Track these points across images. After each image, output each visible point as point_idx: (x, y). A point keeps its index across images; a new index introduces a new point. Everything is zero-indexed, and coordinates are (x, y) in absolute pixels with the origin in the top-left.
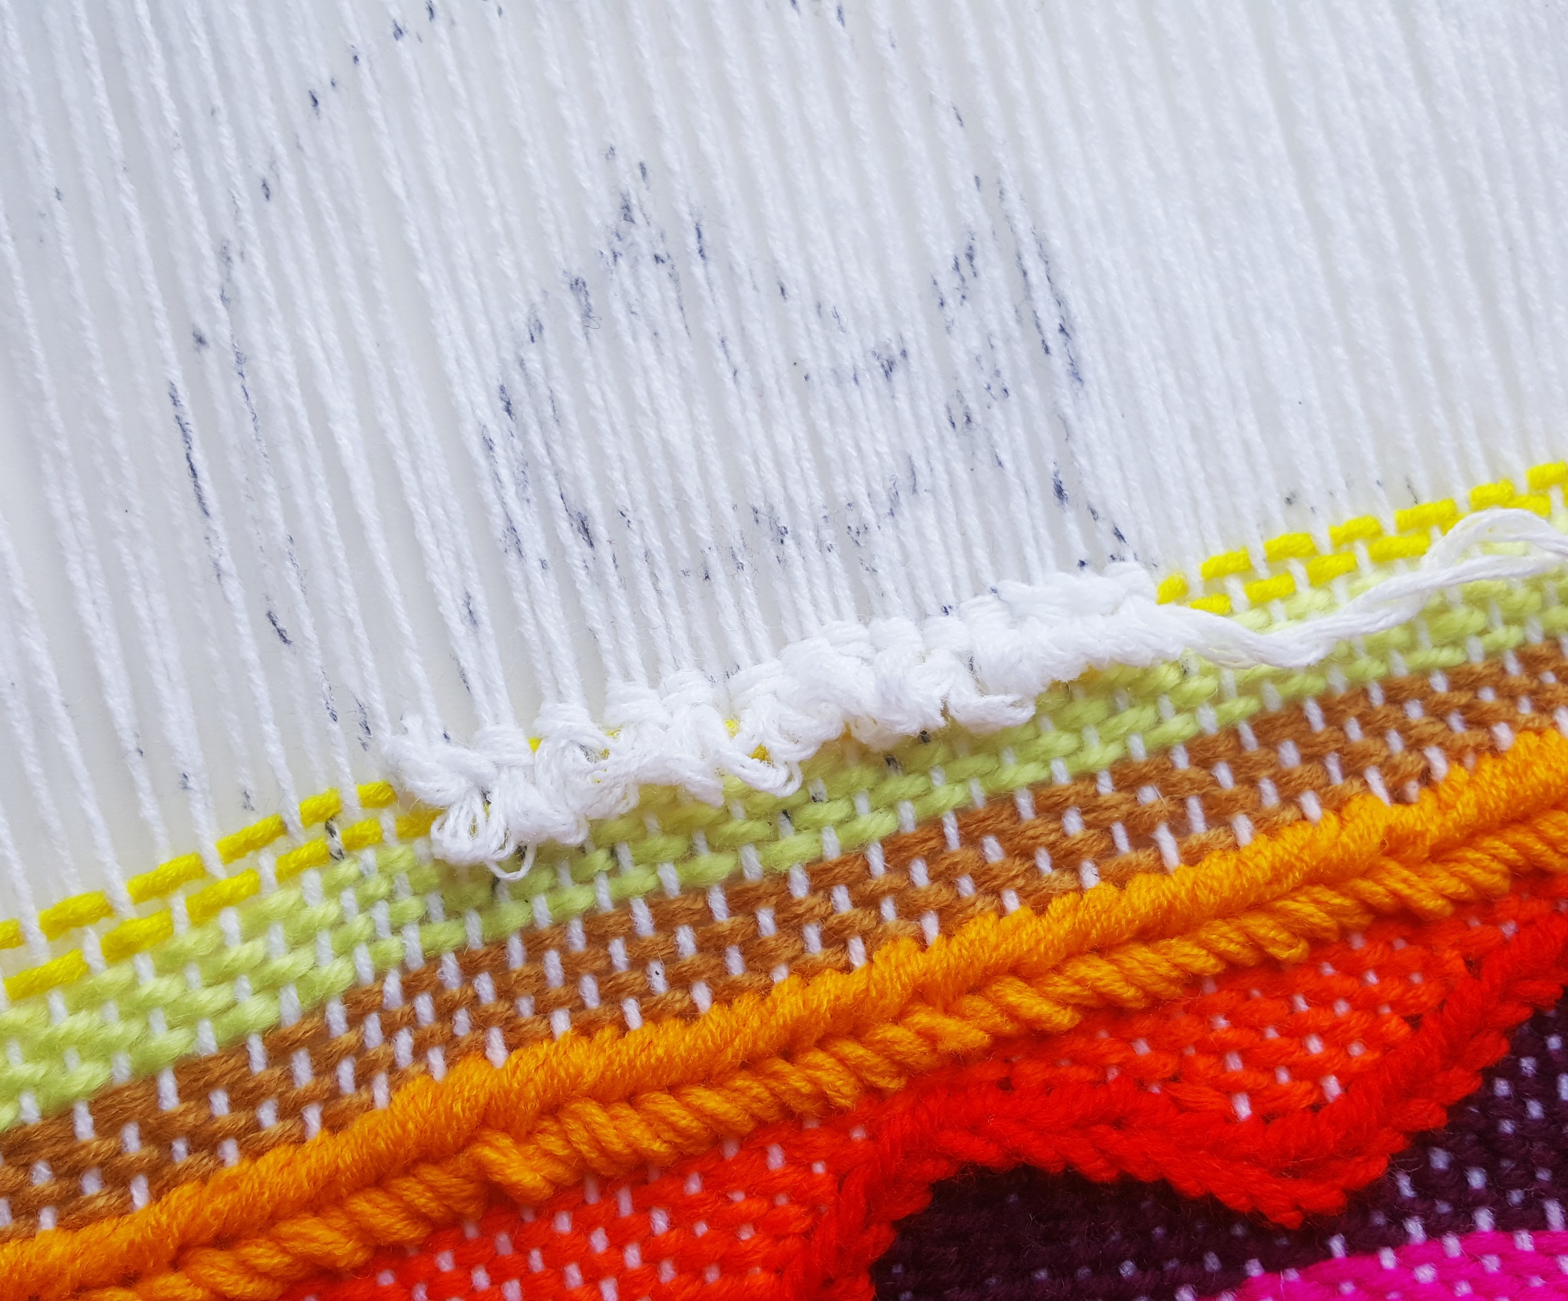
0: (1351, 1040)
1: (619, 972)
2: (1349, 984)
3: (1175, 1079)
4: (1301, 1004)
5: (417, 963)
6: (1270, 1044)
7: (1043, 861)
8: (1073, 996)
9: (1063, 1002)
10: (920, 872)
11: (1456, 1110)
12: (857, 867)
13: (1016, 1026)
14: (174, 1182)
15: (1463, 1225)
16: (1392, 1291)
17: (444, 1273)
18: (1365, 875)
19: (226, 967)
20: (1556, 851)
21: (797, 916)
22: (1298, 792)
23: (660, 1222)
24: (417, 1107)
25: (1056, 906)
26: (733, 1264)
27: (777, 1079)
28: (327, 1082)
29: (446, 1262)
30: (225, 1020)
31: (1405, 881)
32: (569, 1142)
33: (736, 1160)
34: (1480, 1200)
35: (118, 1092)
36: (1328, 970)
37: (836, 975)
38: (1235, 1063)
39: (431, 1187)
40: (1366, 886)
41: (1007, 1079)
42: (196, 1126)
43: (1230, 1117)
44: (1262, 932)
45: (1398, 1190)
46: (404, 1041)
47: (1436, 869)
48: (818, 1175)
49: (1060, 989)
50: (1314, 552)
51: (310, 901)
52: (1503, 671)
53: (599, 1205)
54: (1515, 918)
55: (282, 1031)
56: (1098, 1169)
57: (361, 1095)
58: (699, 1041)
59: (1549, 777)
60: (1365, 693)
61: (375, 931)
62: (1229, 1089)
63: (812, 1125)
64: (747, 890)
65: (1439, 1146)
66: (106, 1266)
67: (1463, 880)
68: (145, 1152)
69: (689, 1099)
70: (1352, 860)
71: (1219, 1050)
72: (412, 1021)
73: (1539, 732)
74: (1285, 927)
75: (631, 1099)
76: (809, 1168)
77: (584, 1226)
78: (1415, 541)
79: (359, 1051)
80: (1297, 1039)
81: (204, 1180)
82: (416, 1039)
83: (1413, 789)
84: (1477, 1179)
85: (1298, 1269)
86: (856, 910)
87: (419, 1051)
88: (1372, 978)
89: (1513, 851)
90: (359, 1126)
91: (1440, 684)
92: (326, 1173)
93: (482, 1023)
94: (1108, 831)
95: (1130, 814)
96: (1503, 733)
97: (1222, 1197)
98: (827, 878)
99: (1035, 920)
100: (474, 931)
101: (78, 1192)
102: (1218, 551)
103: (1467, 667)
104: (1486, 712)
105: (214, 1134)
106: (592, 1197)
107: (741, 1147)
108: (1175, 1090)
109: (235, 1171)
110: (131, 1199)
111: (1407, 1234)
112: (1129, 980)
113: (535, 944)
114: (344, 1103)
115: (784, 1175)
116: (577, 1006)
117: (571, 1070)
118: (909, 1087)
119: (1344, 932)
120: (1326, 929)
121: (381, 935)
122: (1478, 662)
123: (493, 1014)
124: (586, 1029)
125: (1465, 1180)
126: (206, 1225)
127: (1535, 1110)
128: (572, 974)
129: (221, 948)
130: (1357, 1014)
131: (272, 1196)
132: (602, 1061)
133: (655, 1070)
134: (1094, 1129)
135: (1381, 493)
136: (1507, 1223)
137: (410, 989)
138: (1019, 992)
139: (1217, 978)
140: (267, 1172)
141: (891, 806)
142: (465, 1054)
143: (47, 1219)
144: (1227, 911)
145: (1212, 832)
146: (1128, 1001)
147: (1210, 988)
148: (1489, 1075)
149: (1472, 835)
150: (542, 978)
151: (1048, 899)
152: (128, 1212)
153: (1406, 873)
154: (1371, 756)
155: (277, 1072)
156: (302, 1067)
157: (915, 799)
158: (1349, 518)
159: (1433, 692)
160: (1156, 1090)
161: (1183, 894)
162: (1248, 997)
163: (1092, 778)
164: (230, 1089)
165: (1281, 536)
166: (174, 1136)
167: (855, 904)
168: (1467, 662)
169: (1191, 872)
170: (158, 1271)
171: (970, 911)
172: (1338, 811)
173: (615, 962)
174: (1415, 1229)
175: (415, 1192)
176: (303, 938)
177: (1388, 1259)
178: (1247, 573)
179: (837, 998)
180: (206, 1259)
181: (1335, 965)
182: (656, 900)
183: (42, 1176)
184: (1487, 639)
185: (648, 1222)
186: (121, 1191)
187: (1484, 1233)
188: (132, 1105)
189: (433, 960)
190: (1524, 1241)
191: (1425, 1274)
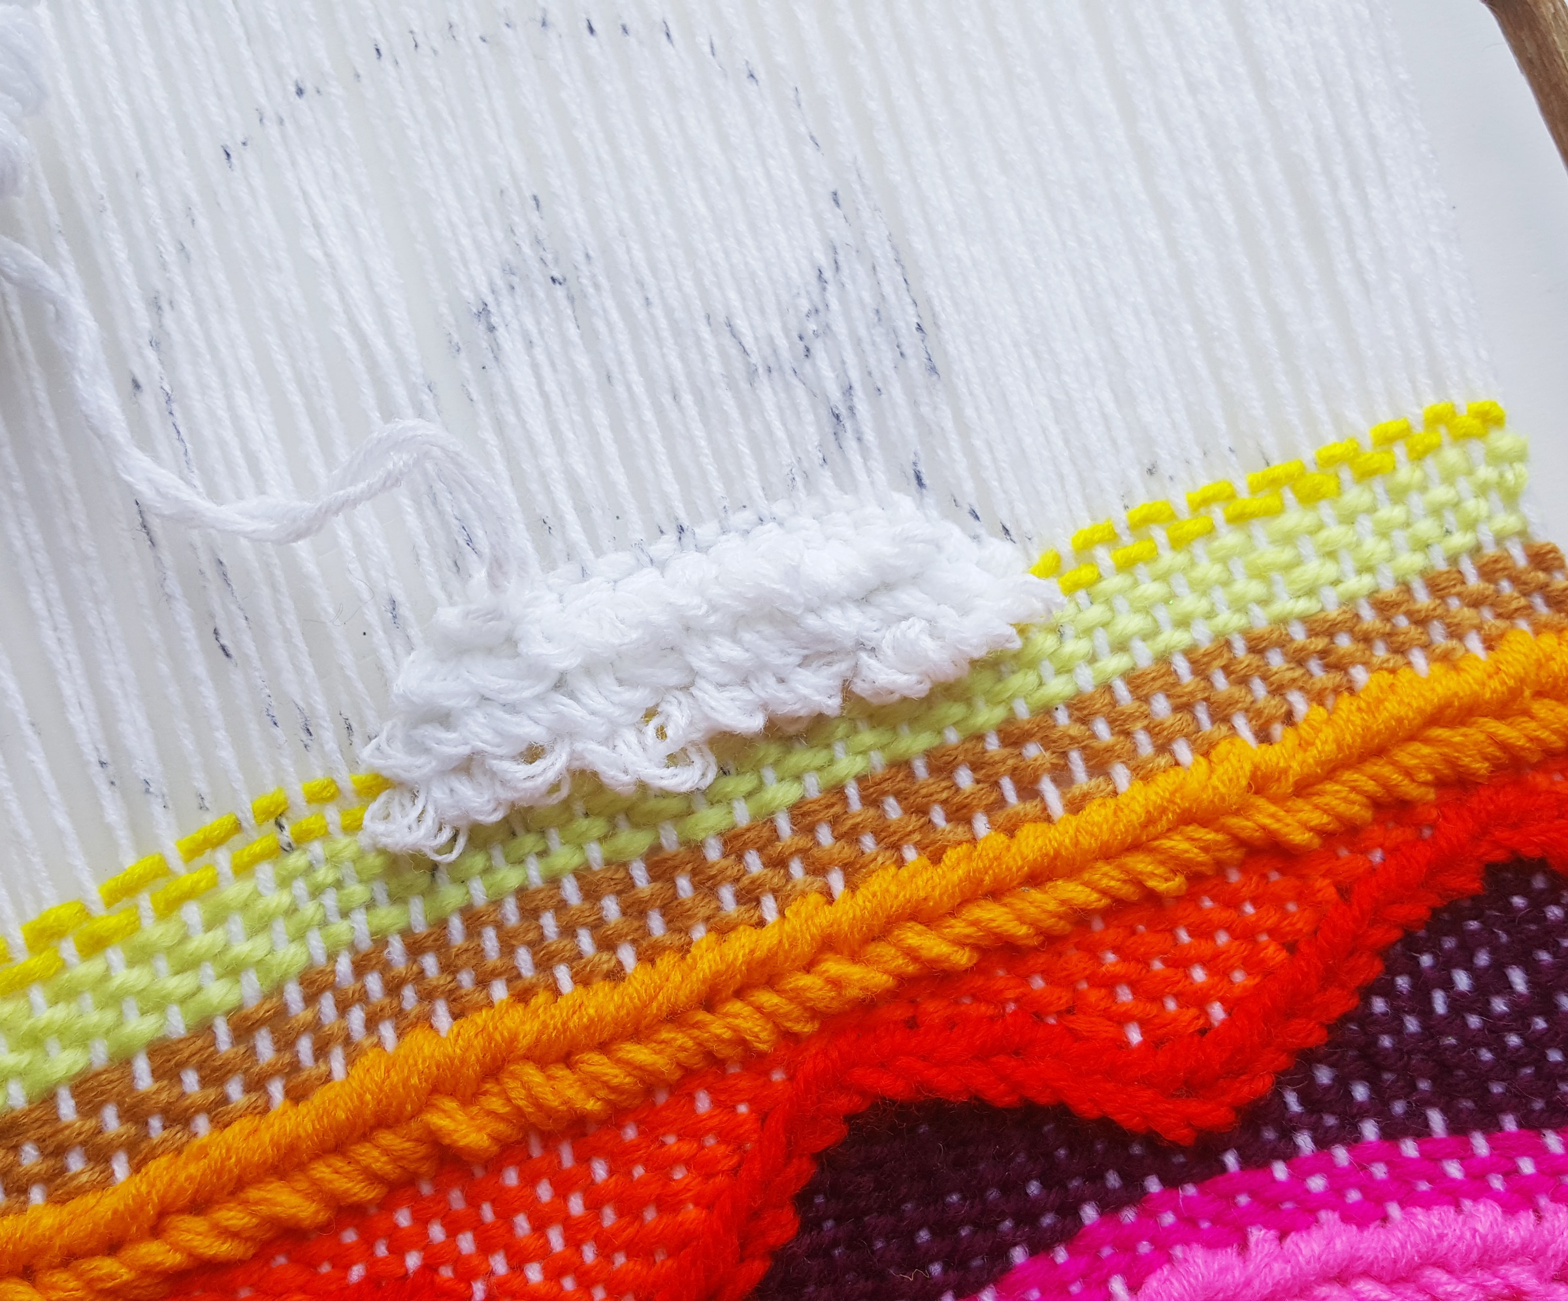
0: (1233, 968)
1: (550, 941)
2: (1227, 915)
3: (1069, 1011)
4: (1184, 936)
5: (365, 944)
6: (1156, 975)
7: (938, 816)
8: (968, 936)
9: (960, 943)
10: (825, 835)
11: (1335, 1027)
12: (765, 833)
13: (918, 966)
14: (152, 1155)
15: (1349, 1135)
16: (1286, 1200)
17: (403, 1229)
18: (1237, 813)
19: (191, 955)
20: (1413, 781)
21: (713, 877)
22: (1170, 740)
23: (600, 1171)
24: (371, 1079)
25: (951, 856)
26: (668, 1203)
27: (699, 1028)
28: (287, 1057)
29: (403, 1218)
30: (192, 1004)
31: (1272, 816)
32: (509, 1100)
33: (666, 1106)
34: (1363, 1112)
35: (98, 1074)
36: (1208, 903)
37: (750, 930)
38: (1125, 995)
39: (386, 1151)
40: (1234, 822)
41: (913, 1017)
42: (170, 1103)
43: (1122, 1044)
44: (1140, 867)
45: (1285, 1104)
46: (357, 1017)
47: (1300, 803)
48: (742, 1114)
49: (957, 930)
50: (1173, 517)
51: (264, 891)
52: (1357, 616)
53: (542, 1158)
54: (1381, 846)
55: (244, 1011)
56: (1000, 1095)
57: (318, 1067)
58: (627, 999)
59: (1403, 711)
60: (1228, 644)
61: (325, 916)
62: (1122, 1019)
63: (734, 1069)
64: (665, 860)
65: (1320, 1062)
66: (92, 1233)
67: (1325, 811)
68: (122, 1130)
69: (620, 1054)
70: (1223, 799)
71: (1109, 983)
72: (363, 997)
73: (1393, 671)
74: (1162, 863)
75: (567, 1059)
76: (733, 1108)
77: (530, 1179)
78: (1270, 501)
79: (315, 1026)
80: (1181, 970)
81: (179, 1151)
82: (367, 1014)
83: (1277, 730)
84: (1360, 1092)
85: (1195, 1183)
86: (766, 871)
87: (371, 1024)
88: (1249, 909)
89: (1372, 782)
90: (319, 1097)
91: (1299, 634)
92: (289, 1140)
93: (427, 996)
94: (996, 785)
95: (1015, 769)
96: (1359, 674)
97: (1119, 1118)
98: (738, 844)
99: (930, 868)
100: (418, 913)
101: (64, 1169)
102: (1086, 524)
103: (1322, 615)
104: (1343, 656)
105: (187, 1109)
106: (536, 1151)
107: (671, 1093)
108: (1071, 1022)
109: (205, 1141)
110: (113, 1174)
111: (1296, 1147)
112: (1021, 920)
113: (473, 920)
114: (304, 1075)
115: (711, 1117)
116: (513, 976)
117: (507, 1035)
118: (821, 1031)
119: (1220, 867)
120: (1202, 864)
121: (331, 919)
122: (1333, 612)
123: (436, 987)
124: (523, 996)
125: (1349, 1095)
126: (181, 1190)
127: (1412, 1024)
128: (507, 947)
129: (185, 938)
130: (1237, 943)
131: (238, 1161)
132: (537, 1025)
133: (587, 1028)
134: (994, 1059)
135: (1233, 458)
136: (1392, 1132)
137: (361, 967)
138: (919, 934)
139: (1103, 913)
140: (234, 1138)
141: (798, 778)
142: (413, 1025)
143: (37, 1195)
144: (1107, 854)
145: (1093, 782)
146: (1021, 938)
147: (1098, 925)
148: (1367, 993)
149: (1332, 770)
150: (479, 952)
151: (943, 849)
152: (110, 1185)
153: (1273, 809)
154: (1237, 702)
155: (242, 1049)
156: (265, 1045)
157: (820, 769)
158: (1205, 485)
159: (1292, 640)
160: (1052, 1021)
161: (1067, 841)
162: (1134, 932)
163: (980, 737)
164: (199, 1068)
165: (1142, 505)
166: (150, 1113)
167: (765, 865)
168: (1322, 610)
169: (1074, 821)
170: (139, 1239)
171: (872, 866)
172: (1206, 755)
173: (546, 932)
174: (1305, 1142)
175: (371, 1155)
176: (261, 925)
177: (1280, 1171)
178: (1112, 540)
179: (752, 951)
180: (184, 1226)
181: (1213, 899)
182: (581, 875)
183: (30, 1156)
184: (1341, 588)
185: (589, 1172)
186: (102, 1167)
187: (1371, 1143)
188: (109, 1087)
189: (380, 941)
190: (1410, 1149)
191: (1317, 1183)
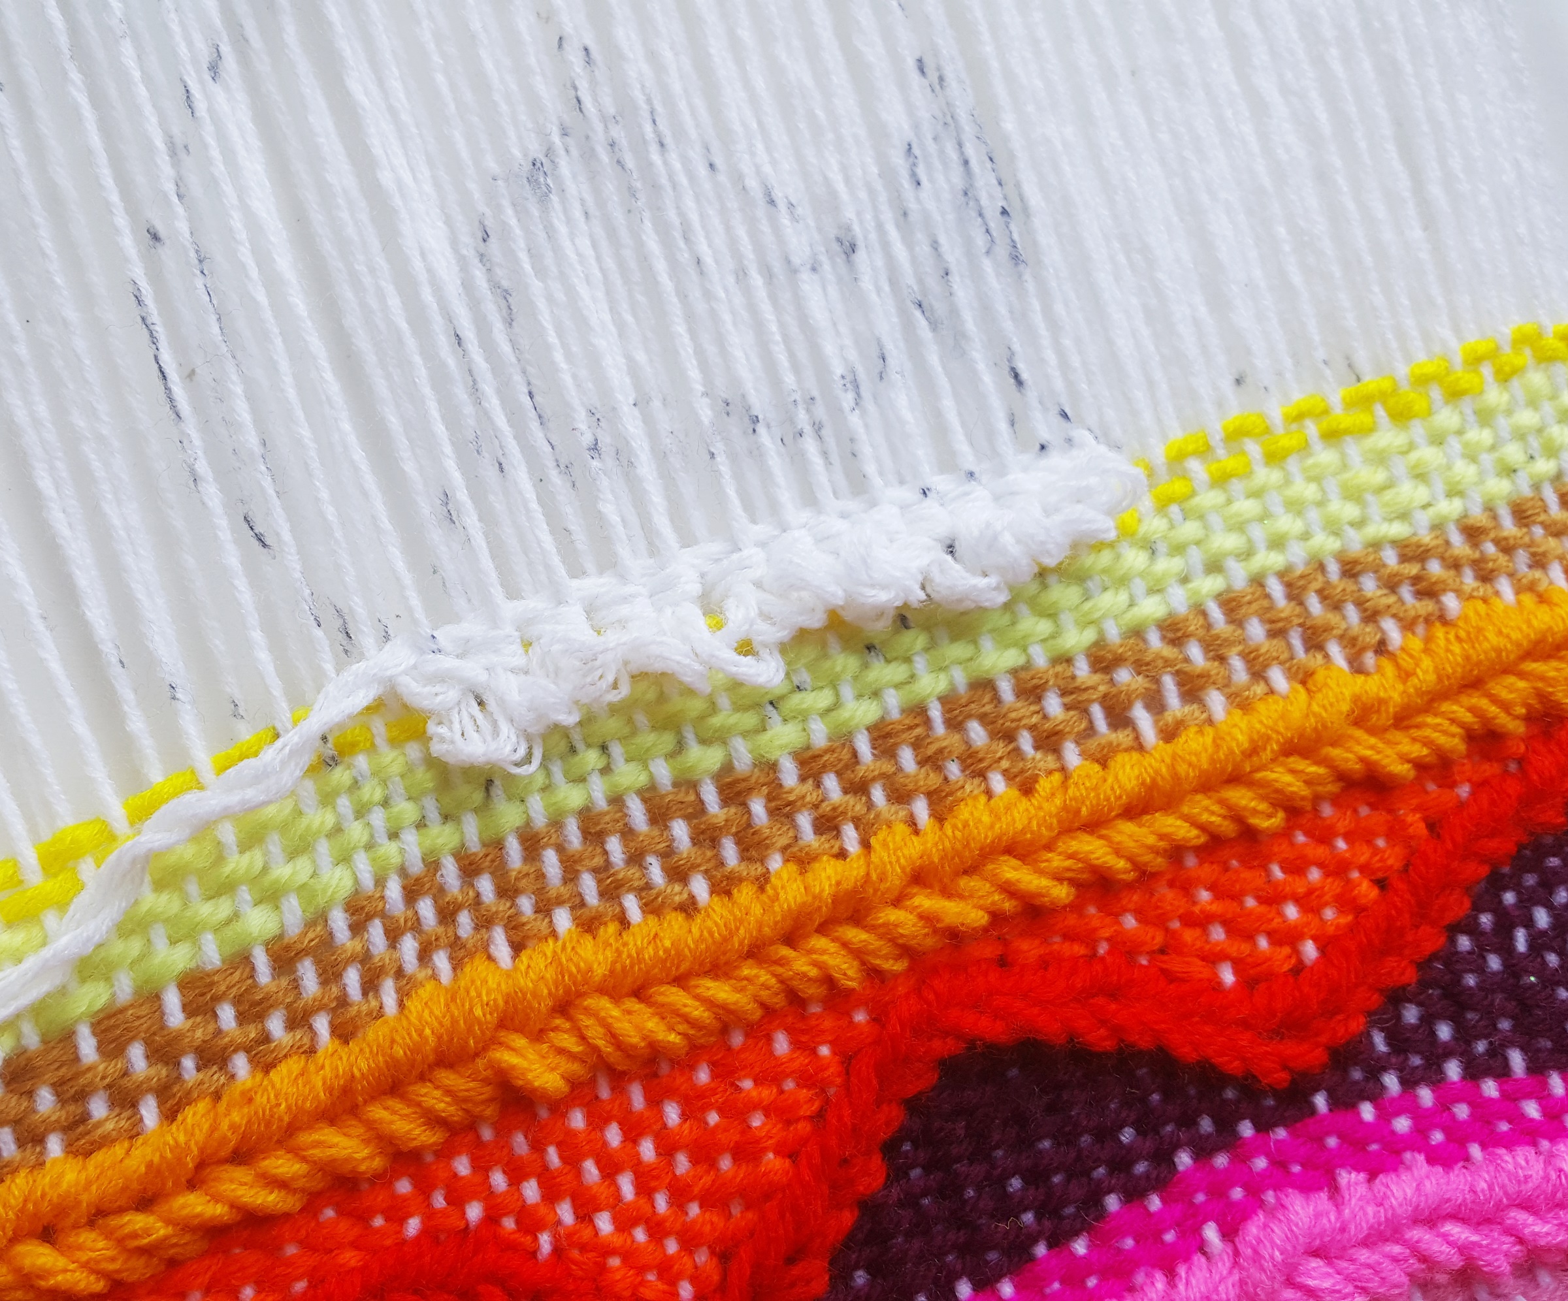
0: (1326, 904)
1: (617, 868)
2: (1321, 851)
3: (1162, 951)
4: (1277, 872)
5: (416, 867)
6: (1250, 913)
7: (1026, 742)
8: (1068, 869)
9: (1058, 878)
10: (907, 758)
11: (1423, 965)
12: (845, 755)
13: (1014, 903)
14: (187, 1100)
15: (1432, 1074)
16: (1374, 1142)
17: (462, 1178)
18: (1334, 744)
19: (227, 877)
20: (1509, 714)
21: (789, 804)
22: (1266, 666)
23: (672, 1114)
24: (431, 1012)
25: (1045, 785)
26: (747, 1151)
27: (782, 965)
28: (335, 990)
29: (462, 1166)
30: (229, 932)
31: (1372, 748)
32: (583, 1038)
33: (744, 1049)
34: (1448, 1052)
35: (122, 1011)
36: (1300, 838)
37: (833, 861)
38: (1218, 934)
39: (448, 1092)
40: (1335, 753)
41: (1004, 956)
42: (204, 1041)
43: (1215, 985)
44: (1243, 802)
45: (1372, 1044)
46: (409, 946)
47: (1397, 735)
48: (824, 1058)
49: (1055, 864)
50: (1268, 431)
51: (306, 810)
52: (1447, 543)
53: (611, 1100)
54: (1469, 781)
55: (286, 941)
56: (1100, 1039)
57: (368, 1001)
58: (705, 933)
59: (1502, 642)
60: (1322, 567)
61: (372, 836)
62: (1213, 958)
63: (815, 1009)
64: (737, 781)
65: (1410, 1001)
66: (124, 1189)
67: (1425, 745)
68: (152, 1071)
69: (698, 991)
70: (1325, 728)
71: (1202, 922)
72: (416, 926)
73: (1485, 600)
74: (1263, 798)
75: (639, 993)
76: (814, 1051)
77: (598, 1121)
78: (1363, 418)
79: (365, 958)
80: (1274, 906)
81: (217, 1096)
82: (421, 944)
83: (1369, 659)
84: (1444, 1032)
85: (1286, 1126)
86: (848, 796)
87: (424, 955)
88: (1341, 844)
89: (1468, 714)
90: (375, 1033)
91: (1390, 558)
92: (342, 1082)
93: (484, 922)
94: (1085, 712)
95: (1107, 695)
96: (1451, 602)
97: (1218, 1060)
98: (816, 766)
99: (1024, 800)
100: (471, 832)
101: (85, 1117)
102: (1177, 436)
103: (1415, 539)
104: (1435, 583)
105: (225, 1049)
106: (605, 1093)
107: (747, 1035)
108: (1164, 962)
109: (249, 1084)
110: (141, 1120)
111: (1383, 1088)
112: (1118, 852)
113: (532, 843)
114: (353, 1011)
115: (792, 1060)
116: (578, 904)
117: (582, 964)
118: (911, 969)
119: (1317, 799)
120: (1303, 798)
121: (379, 841)
122: (1426, 538)
123: (495, 913)
124: (588, 925)
125: (1433, 1034)
126: (224, 1140)
127: (1494, 963)
128: (571, 873)
129: (220, 859)
130: (1330, 880)
131: (289, 1108)
132: (609, 954)
133: (664, 961)
134: (1091, 1001)
135: (1328, 372)
136: (1474, 1071)
137: (411, 894)
138: (1015, 869)
139: (1199, 850)
140: (282, 1082)
141: (876, 694)
142: (471, 955)
143: (54, 1145)
144: (1207, 785)
145: (1187, 709)
146: (1118, 872)
147: (1191, 861)
148: (1454, 930)
149: (1432, 699)
150: (541, 876)
151: (1035, 779)
152: (138, 1134)
153: (1373, 741)
154: (1333, 628)
155: (284, 982)
156: (308, 975)
157: (898, 686)
158: (1299, 398)
159: (1384, 566)
160: (1143, 961)
161: (1164, 770)
162: (1226, 869)
163: (1069, 661)
164: (237, 1002)
165: (1234, 416)
166: (183, 1053)
167: (846, 791)
168: (1415, 534)
169: (1169, 748)
170: (177, 1191)
171: (959, 794)
172: (1303, 683)
173: (612, 859)
174: (1391, 1082)
175: (433, 1098)
176: (299, 848)
177: (1367, 1112)
178: (1205, 453)
179: (838, 883)
180: (225, 1175)
181: (1307, 833)
182: (649, 795)
183: (45, 1100)
184: (1431, 511)
185: (660, 1115)
186: (129, 1113)
187: (1454, 1083)
188: (137, 1023)
189: (433, 865)
190: (1490, 1088)
191: (1402, 1124)
